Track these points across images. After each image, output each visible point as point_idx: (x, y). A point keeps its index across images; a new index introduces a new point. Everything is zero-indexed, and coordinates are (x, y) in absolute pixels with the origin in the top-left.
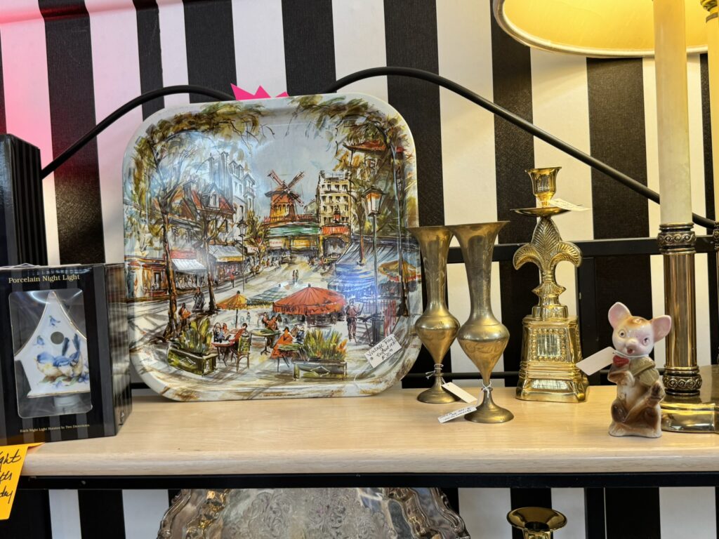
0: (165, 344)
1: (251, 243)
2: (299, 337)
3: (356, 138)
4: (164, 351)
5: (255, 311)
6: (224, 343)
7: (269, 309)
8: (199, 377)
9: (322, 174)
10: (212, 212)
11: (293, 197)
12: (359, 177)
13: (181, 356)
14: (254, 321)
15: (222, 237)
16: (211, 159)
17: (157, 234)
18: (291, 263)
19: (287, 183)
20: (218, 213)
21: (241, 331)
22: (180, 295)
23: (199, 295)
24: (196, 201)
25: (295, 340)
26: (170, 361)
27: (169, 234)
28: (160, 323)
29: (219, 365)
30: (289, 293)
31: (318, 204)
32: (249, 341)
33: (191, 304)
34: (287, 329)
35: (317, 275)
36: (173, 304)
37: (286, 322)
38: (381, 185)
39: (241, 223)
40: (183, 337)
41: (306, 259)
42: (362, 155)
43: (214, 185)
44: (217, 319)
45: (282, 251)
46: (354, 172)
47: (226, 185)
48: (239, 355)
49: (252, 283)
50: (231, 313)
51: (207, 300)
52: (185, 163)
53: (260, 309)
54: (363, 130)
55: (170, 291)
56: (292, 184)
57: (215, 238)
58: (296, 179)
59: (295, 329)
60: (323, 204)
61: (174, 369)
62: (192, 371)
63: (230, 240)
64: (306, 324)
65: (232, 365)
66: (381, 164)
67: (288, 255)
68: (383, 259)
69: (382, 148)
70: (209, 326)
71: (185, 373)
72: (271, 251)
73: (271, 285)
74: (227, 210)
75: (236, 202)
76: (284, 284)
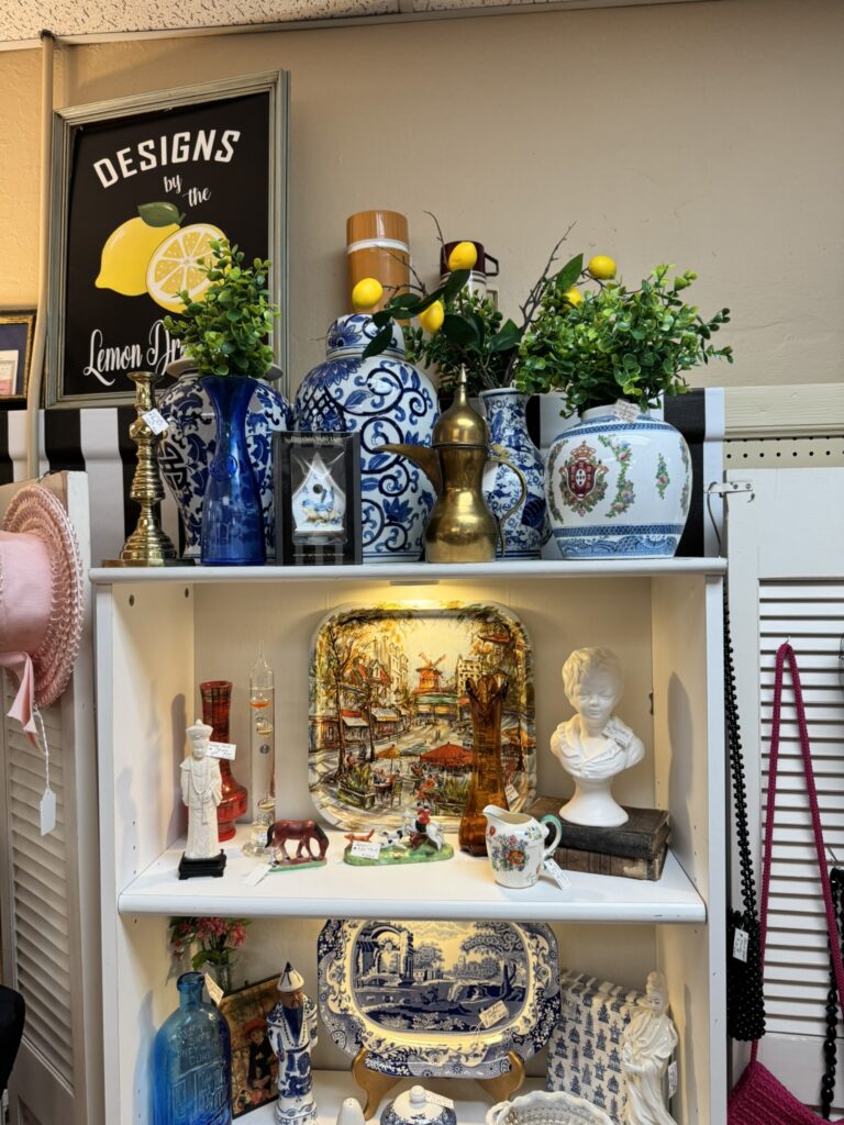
0: (335, 784)
1: (404, 707)
2: (440, 783)
3: (487, 631)
4: (335, 790)
5: (405, 761)
6: (381, 785)
7: (417, 760)
8: (362, 811)
9: (460, 657)
10: (374, 681)
11: (437, 673)
12: (488, 661)
13: (348, 794)
14: (404, 768)
15: (382, 701)
16: (375, 641)
17: (331, 697)
18: (435, 724)
19: (433, 662)
20: (379, 682)
21: (394, 776)
23: (363, 747)
24: (362, 672)
25: (436, 785)
26: (339, 797)
27: (341, 697)
28: (332, 767)
29: (378, 802)
30: (433, 748)
31: (457, 680)
32: (401, 784)
33: (357, 753)
34: (430, 776)
35: (455, 735)
36: (342, 752)
37: (430, 770)
38: (505, 668)
39: (397, 691)
40: (350, 779)
41: (446, 722)
42: (491, 644)
43: (377, 661)
44: (376, 766)
45: (428, 714)
46: (485, 657)
47: (386, 661)
48: (393, 795)
49: (405, 738)
50: (387, 762)
51: (369, 751)
52: (355, 643)
53: (409, 759)
54: (492, 626)
55: (341, 742)
56: (437, 663)
57: (377, 702)
58: (440, 660)
59: (437, 777)
60: (460, 680)
61: (342, 804)
62: (357, 806)
63: (388, 705)
64: (445, 773)
65: (387, 803)
66: (506, 653)
67: (432, 718)
68: (506, 725)
69: (507, 640)
70: (370, 771)
71: (350, 807)
72: (419, 714)
73: (419, 740)
74: (386, 681)
75: (393, 675)
76: (429, 740)
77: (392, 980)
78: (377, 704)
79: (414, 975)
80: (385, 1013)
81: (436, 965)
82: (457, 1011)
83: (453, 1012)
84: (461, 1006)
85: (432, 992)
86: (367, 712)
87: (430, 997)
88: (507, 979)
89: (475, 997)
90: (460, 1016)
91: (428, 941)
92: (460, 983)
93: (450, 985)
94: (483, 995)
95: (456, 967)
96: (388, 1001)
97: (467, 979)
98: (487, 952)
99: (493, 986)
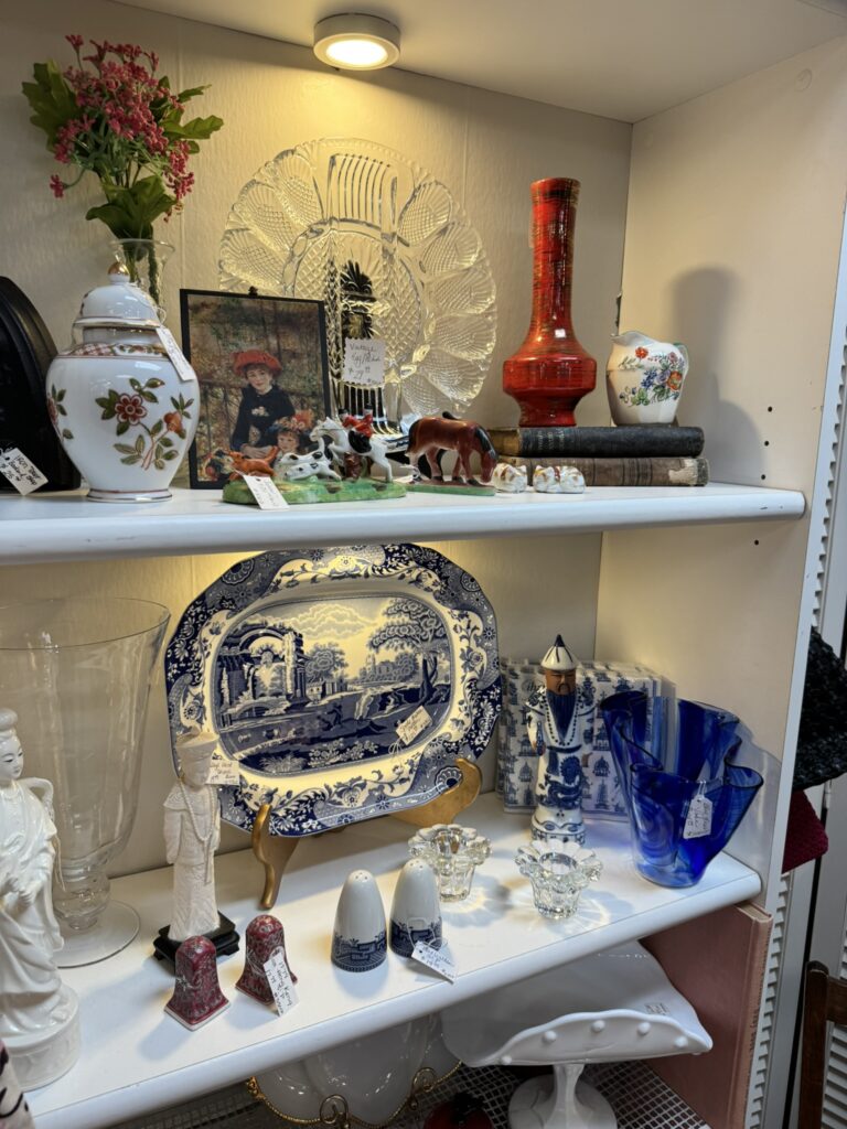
77: (275, 706)
79: (307, 692)
80: (267, 755)
81: (336, 674)
82: (370, 730)
83: (362, 733)
84: (372, 723)
85: (334, 711)
87: (331, 718)
88: (427, 677)
89: (389, 707)
90: (372, 736)
91: (323, 642)
92: (370, 693)
93: (358, 697)
94: (399, 703)
95: (364, 672)
96: (270, 737)
97: (378, 686)
98: (402, 646)
99: (411, 690)
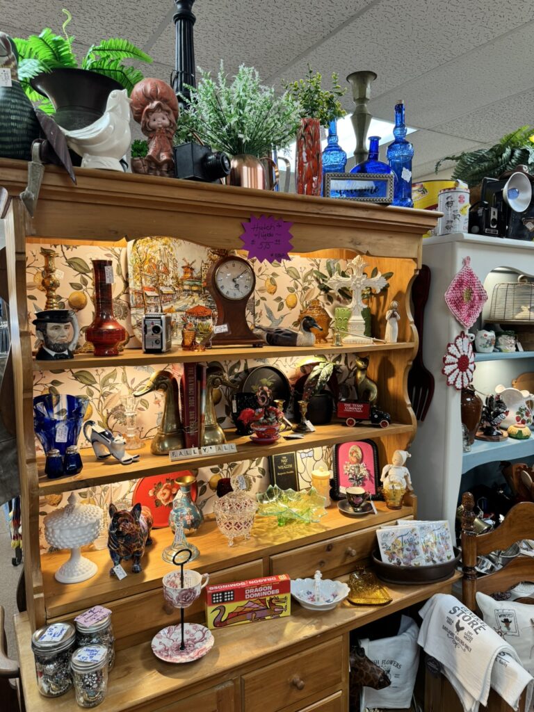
1: (177, 286)
5: (179, 314)
7: (184, 313)
9: (203, 262)
10: (160, 272)
11: (192, 269)
14: (178, 318)
15: (165, 283)
16: (160, 250)
17: (138, 280)
18: (192, 296)
19: (190, 263)
20: (163, 273)
22: (148, 306)
24: (154, 266)
27: (143, 280)
30: (192, 307)
31: (201, 273)
32: (177, 326)
33: (154, 310)
34: (191, 321)
35: (201, 301)
36: (146, 310)
37: (191, 319)
39: (172, 278)
41: (197, 294)
42: (217, 256)
43: (161, 261)
45: (188, 290)
47: (166, 261)
49: (178, 303)
51: (160, 309)
52: (149, 250)
53: (181, 313)
55: (145, 304)
56: (192, 264)
57: (162, 283)
58: (193, 262)
59: (194, 322)
60: (203, 273)
63: (168, 285)
67: (190, 292)
72: (184, 290)
73: (185, 304)
74: (167, 272)
75: (170, 269)
76: (190, 303)
78: (163, 285)
86: (158, 288)
